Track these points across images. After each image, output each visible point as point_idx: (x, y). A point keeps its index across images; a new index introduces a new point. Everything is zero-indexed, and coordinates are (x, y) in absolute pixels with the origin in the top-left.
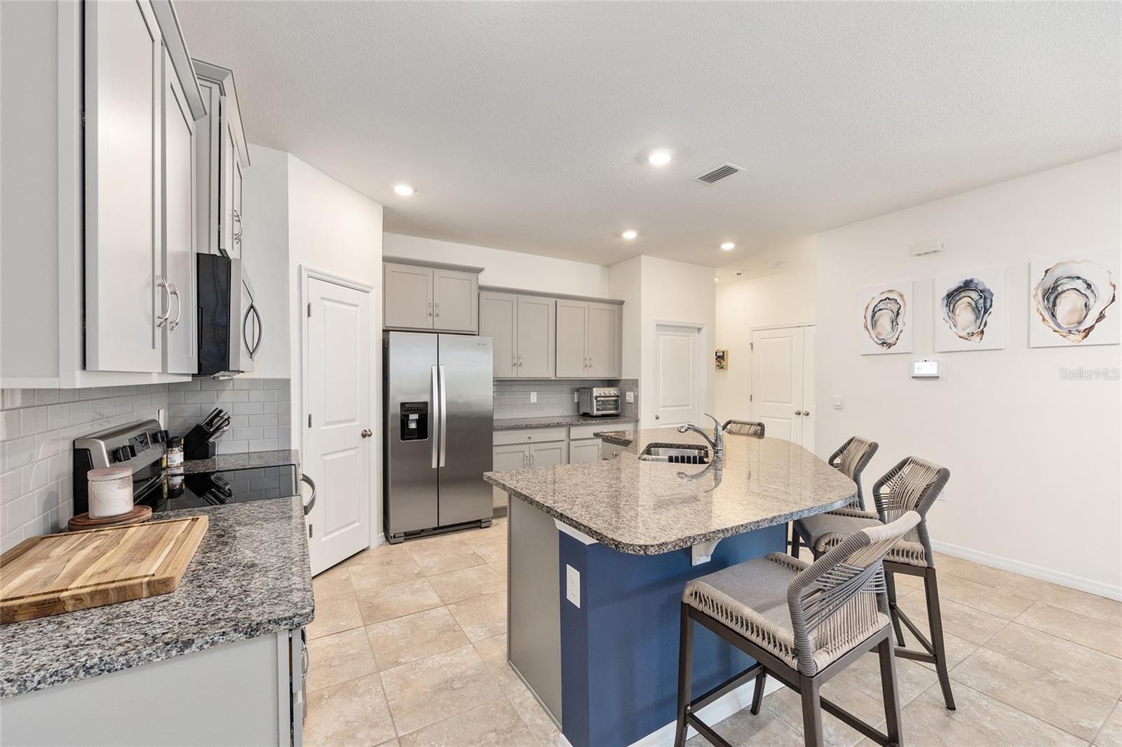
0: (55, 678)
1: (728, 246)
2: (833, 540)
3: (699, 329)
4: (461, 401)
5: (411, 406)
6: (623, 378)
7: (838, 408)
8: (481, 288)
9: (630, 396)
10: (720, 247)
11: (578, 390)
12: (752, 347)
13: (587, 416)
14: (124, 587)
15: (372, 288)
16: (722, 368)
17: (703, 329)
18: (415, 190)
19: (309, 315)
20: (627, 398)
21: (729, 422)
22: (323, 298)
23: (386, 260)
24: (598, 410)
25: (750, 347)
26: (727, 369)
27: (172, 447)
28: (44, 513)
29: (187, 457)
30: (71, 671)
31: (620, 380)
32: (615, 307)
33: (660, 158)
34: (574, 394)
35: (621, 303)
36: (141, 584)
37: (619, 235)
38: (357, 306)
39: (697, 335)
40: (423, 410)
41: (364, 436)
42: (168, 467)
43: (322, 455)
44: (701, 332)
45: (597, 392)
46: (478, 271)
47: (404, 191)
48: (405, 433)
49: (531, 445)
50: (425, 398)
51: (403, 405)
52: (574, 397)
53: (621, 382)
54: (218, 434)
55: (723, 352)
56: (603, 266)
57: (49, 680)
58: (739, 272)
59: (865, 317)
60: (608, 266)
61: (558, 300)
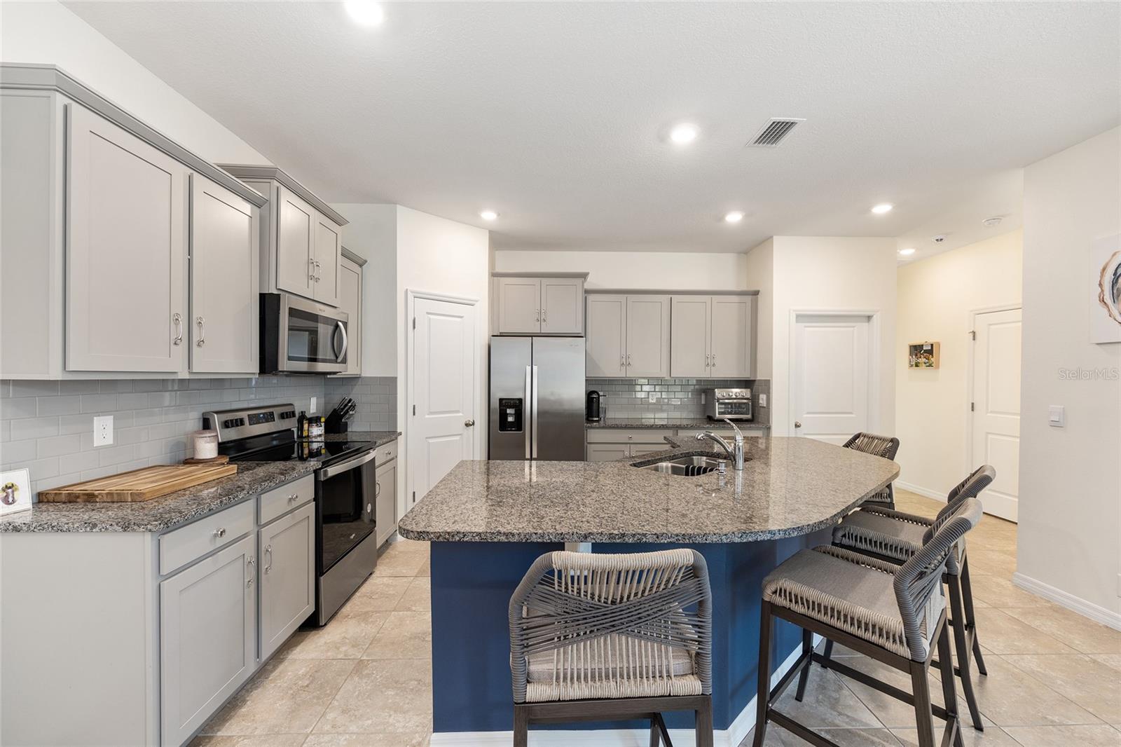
0: (40, 528)
1: (882, 209)
2: (781, 590)
3: (869, 318)
4: (552, 398)
5: (507, 401)
6: (758, 378)
7: (1056, 425)
8: (587, 292)
9: (763, 399)
10: (870, 211)
11: (704, 392)
12: (974, 336)
13: (711, 419)
14: (120, 493)
15: (477, 301)
16: (930, 365)
17: (874, 316)
18: (499, 215)
19: (414, 328)
20: (761, 401)
21: (857, 436)
22: (428, 313)
23: (494, 275)
24: (720, 413)
25: (972, 337)
26: (938, 367)
27: (312, 423)
28: (171, 453)
29: (327, 431)
30: (46, 526)
31: (755, 381)
32: (748, 299)
33: (684, 136)
34: (701, 395)
35: (756, 293)
36: (128, 493)
37: (721, 218)
38: (462, 317)
39: (867, 324)
40: (518, 404)
41: (467, 425)
42: (308, 436)
43: (427, 438)
44: (871, 322)
45: (719, 393)
46: (584, 276)
47: (489, 216)
48: (504, 425)
49: (632, 446)
50: (519, 395)
51: (501, 400)
52: (701, 398)
53: (757, 383)
54: (347, 416)
55: (932, 345)
56: (739, 253)
57: (38, 528)
58: (939, 238)
59: (1100, 285)
60: (746, 253)
61: (673, 296)
